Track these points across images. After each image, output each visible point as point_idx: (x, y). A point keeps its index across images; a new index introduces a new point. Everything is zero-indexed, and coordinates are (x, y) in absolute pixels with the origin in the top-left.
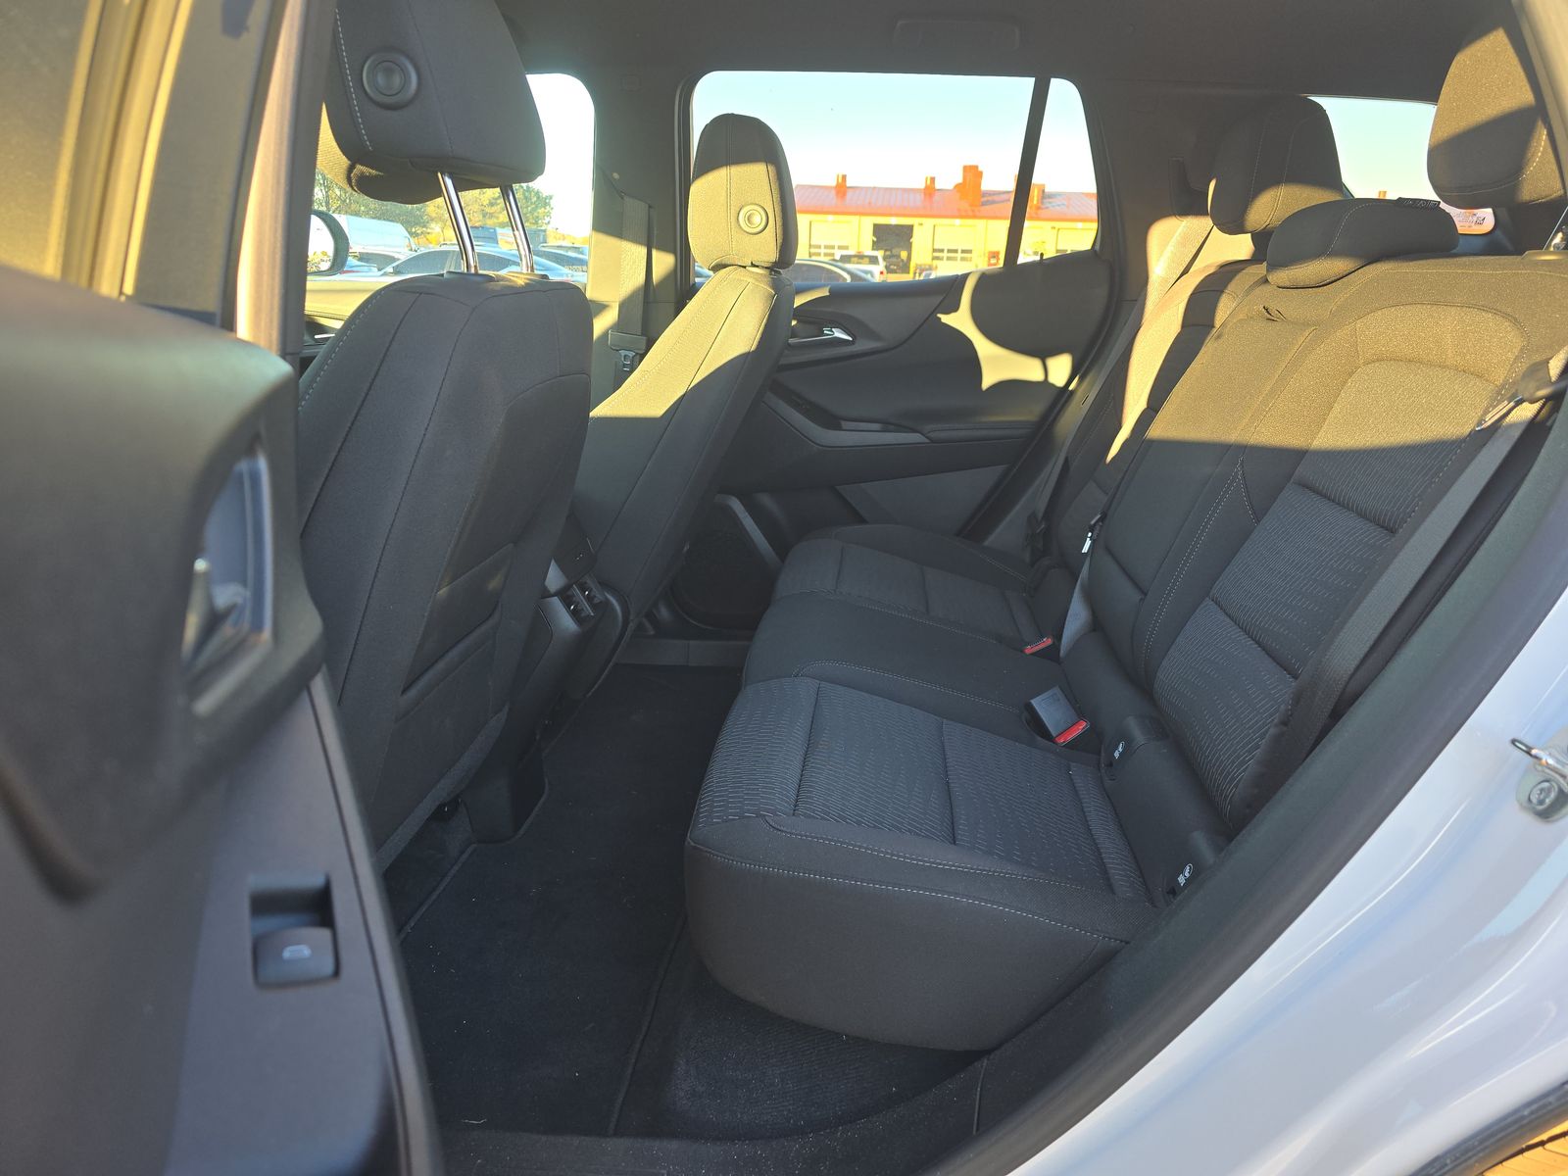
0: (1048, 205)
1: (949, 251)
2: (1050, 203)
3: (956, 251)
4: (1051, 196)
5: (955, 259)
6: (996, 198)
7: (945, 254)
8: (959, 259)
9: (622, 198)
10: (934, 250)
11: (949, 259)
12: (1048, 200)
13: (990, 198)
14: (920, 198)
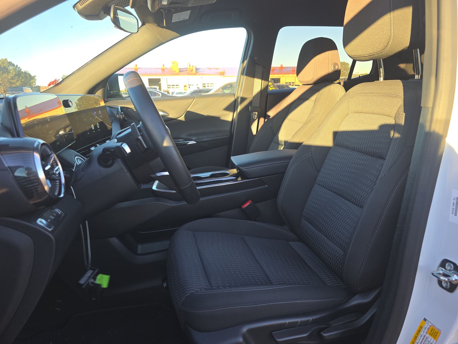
0: (198, 71)
1: (172, 85)
2: (199, 71)
3: (174, 85)
4: (198, 69)
5: (174, 88)
6: (183, 70)
7: (171, 87)
8: (175, 88)
9: (255, 65)
10: (168, 85)
11: (172, 88)
12: (198, 70)
13: (181, 70)
14: (160, 70)
